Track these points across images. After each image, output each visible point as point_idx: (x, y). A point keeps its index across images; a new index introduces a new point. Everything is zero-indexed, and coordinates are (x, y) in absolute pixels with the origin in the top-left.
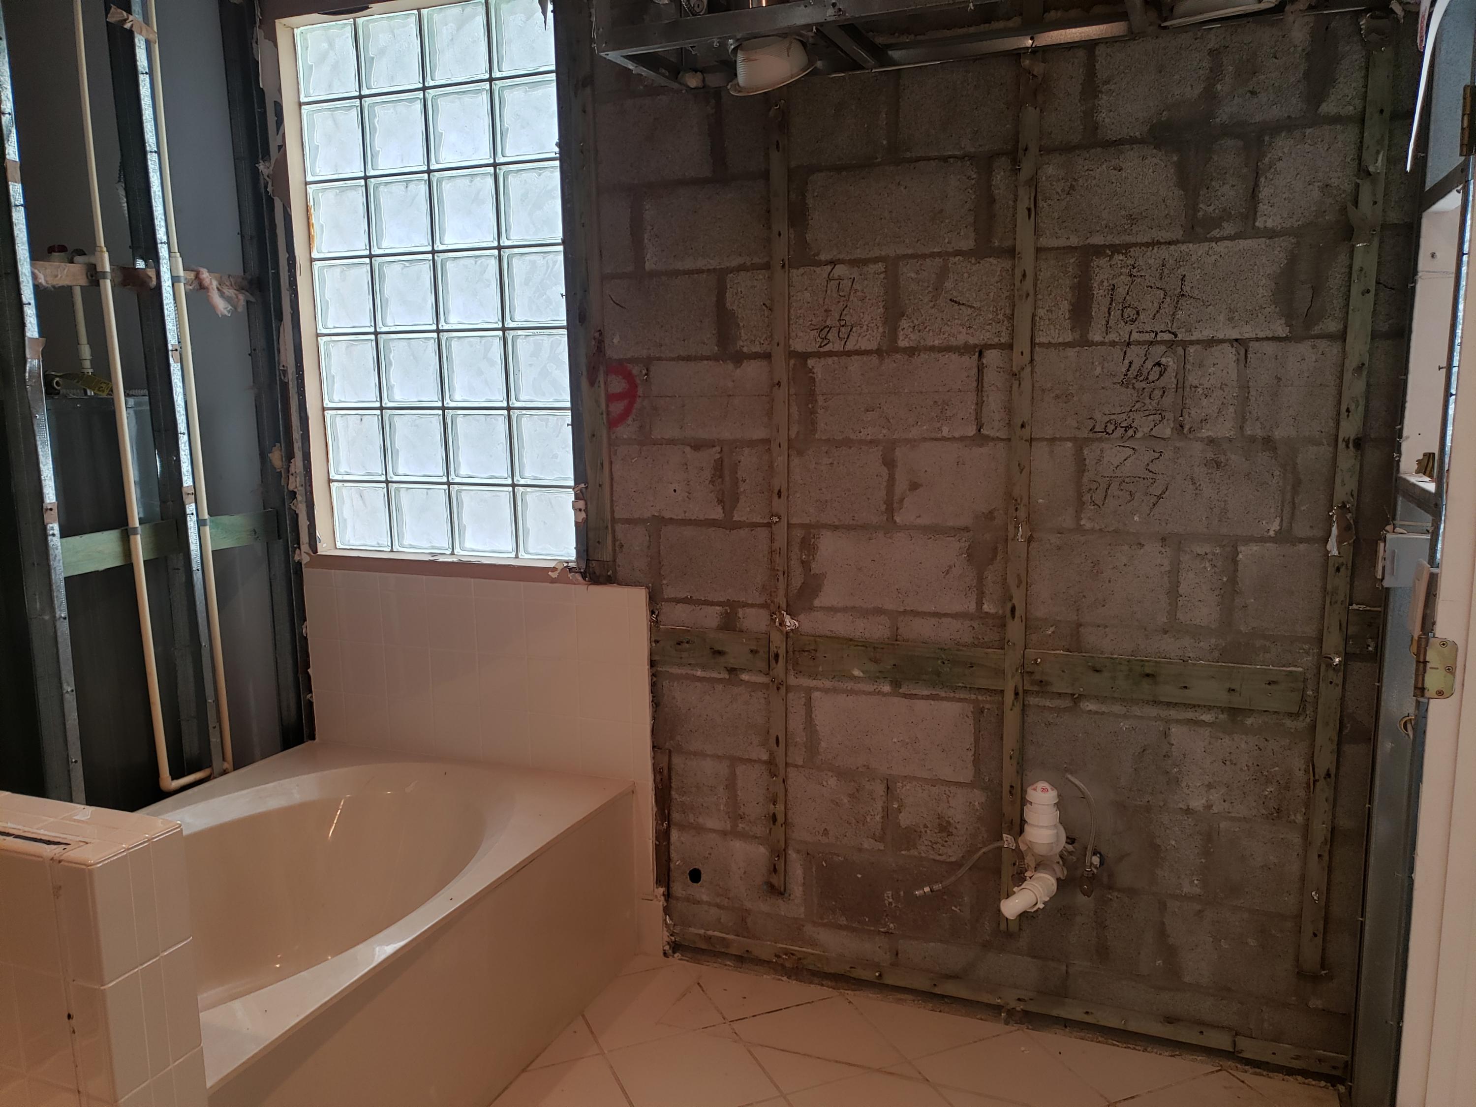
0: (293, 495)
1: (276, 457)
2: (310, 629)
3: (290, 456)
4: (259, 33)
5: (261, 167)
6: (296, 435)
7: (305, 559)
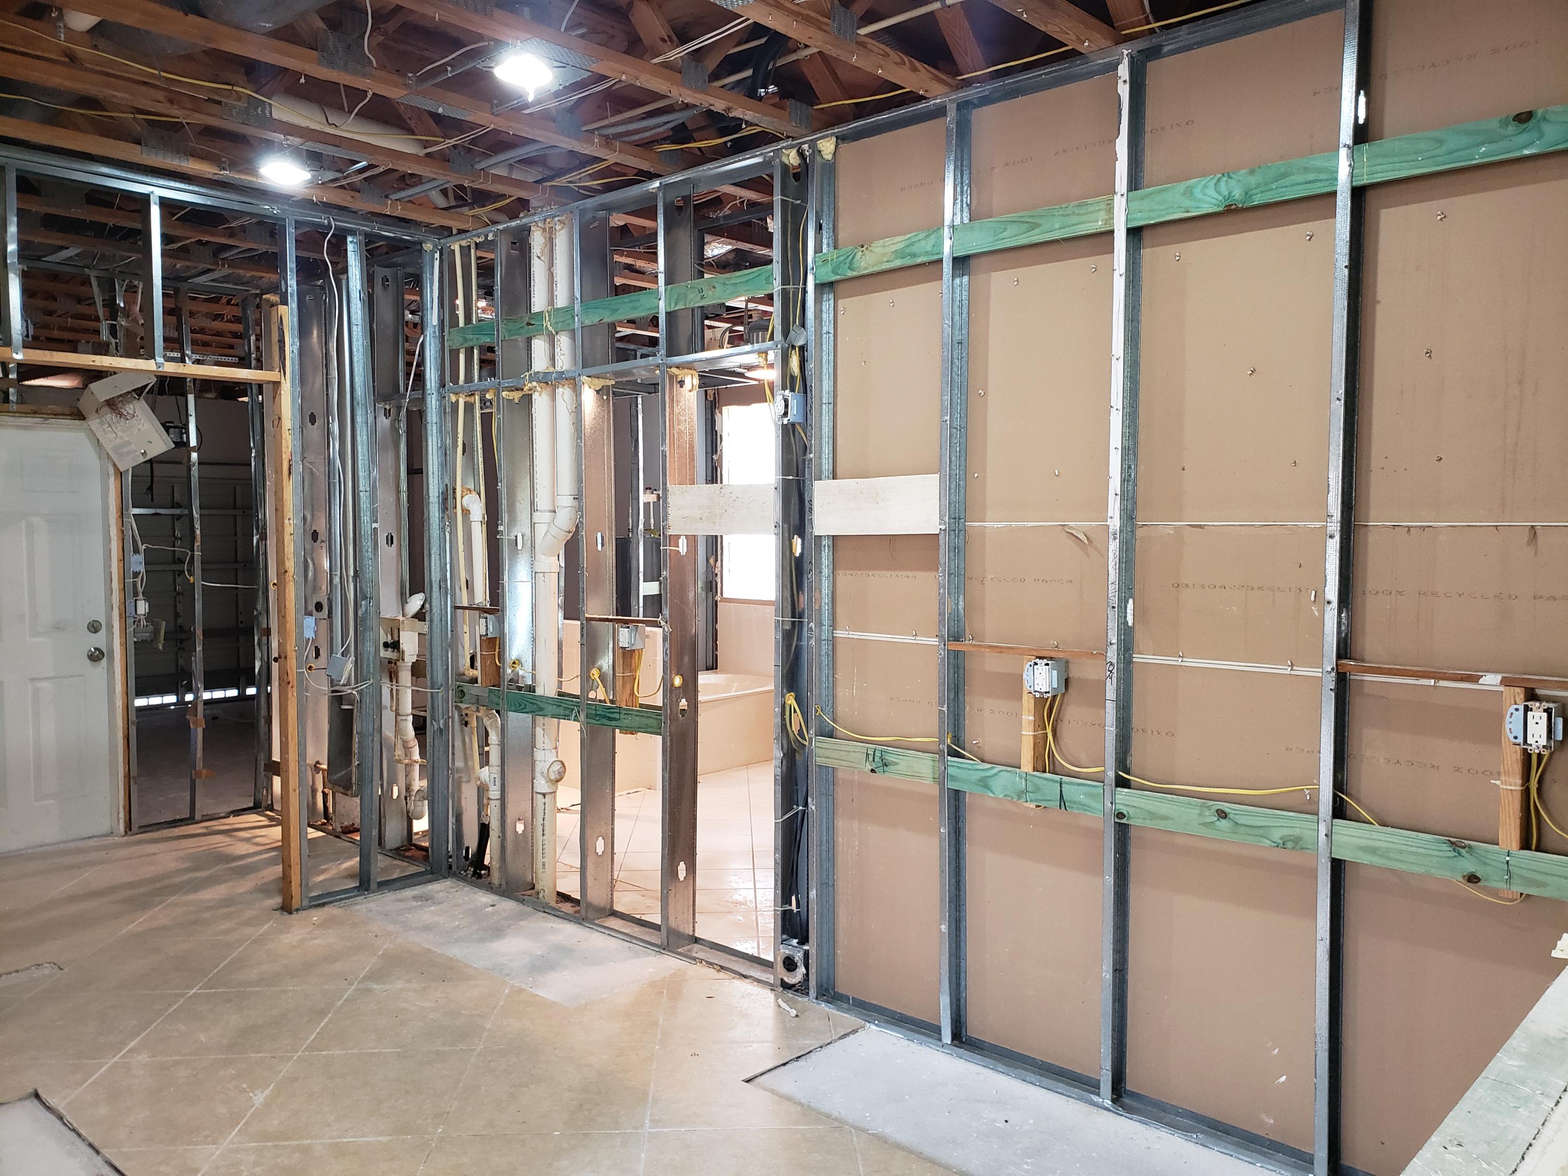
0: (716, 575)
1: (712, 561)
2: (718, 626)
3: (716, 560)
4: (717, 411)
5: (714, 457)
6: (719, 553)
7: (719, 599)
